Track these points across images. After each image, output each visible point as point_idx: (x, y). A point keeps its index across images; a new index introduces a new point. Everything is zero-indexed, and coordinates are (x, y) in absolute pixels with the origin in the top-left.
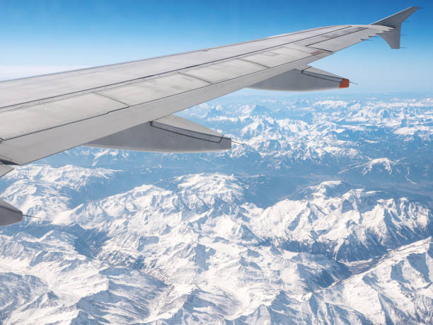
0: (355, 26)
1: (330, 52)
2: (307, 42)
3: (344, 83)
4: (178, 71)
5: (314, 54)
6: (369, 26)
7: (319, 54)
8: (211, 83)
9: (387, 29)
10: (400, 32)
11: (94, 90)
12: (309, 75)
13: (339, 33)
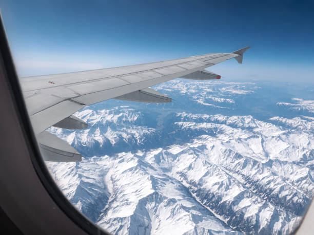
0: (224, 54)
1: (214, 64)
2: (204, 60)
3: (219, 77)
4: (151, 70)
5: (207, 65)
6: (230, 54)
7: (209, 65)
8: (164, 75)
9: (237, 55)
10: (242, 57)
11: (117, 76)
12: (205, 73)
13: (218, 56)
